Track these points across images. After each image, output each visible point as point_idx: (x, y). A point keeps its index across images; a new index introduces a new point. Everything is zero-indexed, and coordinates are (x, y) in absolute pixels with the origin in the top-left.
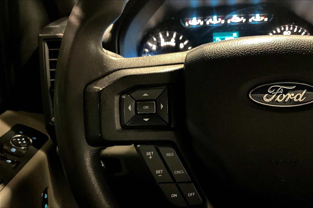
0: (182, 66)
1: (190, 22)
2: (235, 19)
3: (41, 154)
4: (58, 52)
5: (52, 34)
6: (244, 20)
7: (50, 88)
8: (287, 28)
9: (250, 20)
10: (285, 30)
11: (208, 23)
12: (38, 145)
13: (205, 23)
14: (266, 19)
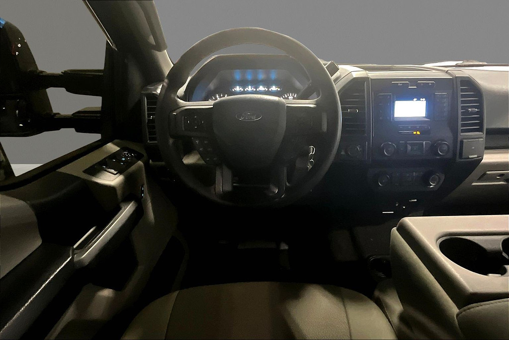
0: (212, 106)
1: (235, 89)
2: (261, 88)
3: (140, 163)
4: (156, 102)
5: (149, 92)
6: (267, 89)
7: (147, 123)
8: (291, 95)
9: (270, 90)
10: (289, 96)
11: (246, 90)
12: (139, 157)
13: (244, 90)
14: (279, 89)
